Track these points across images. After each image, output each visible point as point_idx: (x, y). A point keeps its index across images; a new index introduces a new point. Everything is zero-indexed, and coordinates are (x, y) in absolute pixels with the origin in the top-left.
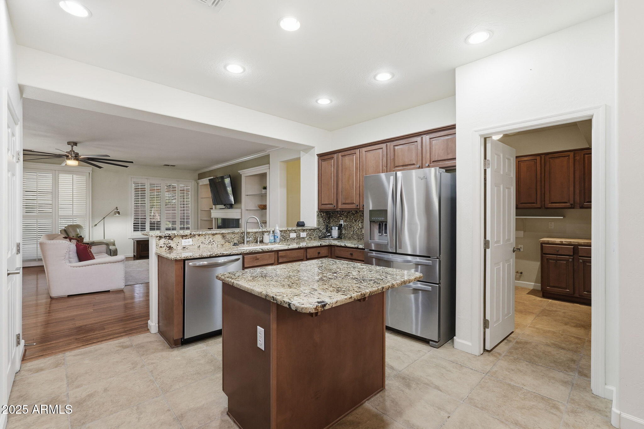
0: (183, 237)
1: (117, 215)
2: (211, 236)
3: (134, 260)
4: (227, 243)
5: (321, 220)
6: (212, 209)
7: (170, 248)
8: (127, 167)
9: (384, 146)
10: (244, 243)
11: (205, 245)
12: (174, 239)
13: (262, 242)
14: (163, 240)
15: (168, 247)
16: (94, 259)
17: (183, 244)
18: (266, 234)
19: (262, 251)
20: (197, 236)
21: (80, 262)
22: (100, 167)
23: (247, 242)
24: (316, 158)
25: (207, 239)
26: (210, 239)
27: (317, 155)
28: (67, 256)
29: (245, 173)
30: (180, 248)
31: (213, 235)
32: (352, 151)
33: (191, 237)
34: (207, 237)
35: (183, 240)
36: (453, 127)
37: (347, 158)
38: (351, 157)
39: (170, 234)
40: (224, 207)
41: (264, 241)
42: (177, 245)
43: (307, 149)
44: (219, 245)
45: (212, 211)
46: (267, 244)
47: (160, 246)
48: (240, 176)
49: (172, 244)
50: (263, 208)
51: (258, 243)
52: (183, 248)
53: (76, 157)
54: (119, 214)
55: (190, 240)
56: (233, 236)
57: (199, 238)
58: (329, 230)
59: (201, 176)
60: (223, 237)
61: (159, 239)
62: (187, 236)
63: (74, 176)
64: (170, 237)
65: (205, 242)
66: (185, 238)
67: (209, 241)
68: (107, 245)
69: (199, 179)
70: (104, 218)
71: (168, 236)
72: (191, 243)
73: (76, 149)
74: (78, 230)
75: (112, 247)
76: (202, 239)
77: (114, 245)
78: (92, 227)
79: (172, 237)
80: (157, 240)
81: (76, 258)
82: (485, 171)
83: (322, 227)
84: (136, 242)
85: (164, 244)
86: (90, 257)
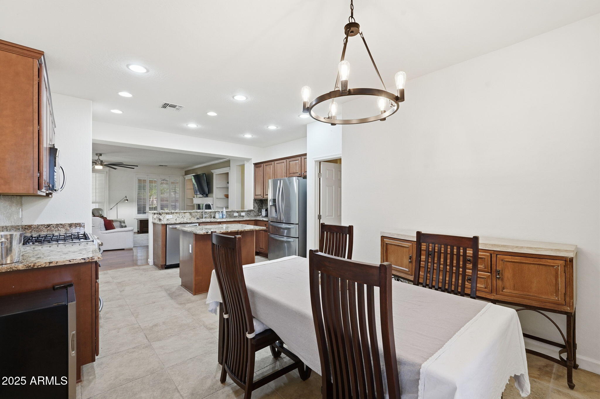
0: (167, 213)
1: (127, 201)
3: (138, 234)
4: (193, 218)
5: (256, 205)
6: (194, 197)
7: (160, 220)
8: (134, 168)
9: (285, 161)
10: (203, 218)
11: (179, 219)
12: (162, 215)
13: (214, 217)
14: (156, 215)
16: (115, 229)
17: (167, 218)
18: (217, 213)
19: (210, 222)
20: (175, 213)
21: (106, 230)
22: (115, 169)
23: (205, 217)
24: (253, 165)
26: (183, 215)
27: (254, 164)
28: (99, 227)
29: (216, 172)
31: (185, 213)
32: (270, 163)
34: (181, 214)
35: (167, 215)
36: (305, 155)
37: (268, 167)
38: (270, 166)
40: (202, 196)
41: (216, 217)
42: (164, 218)
43: (248, 160)
44: (188, 219)
45: (194, 199)
46: (217, 219)
47: (154, 218)
48: (213, 174)
49: (161, 217)
50: (227, 196)
51: (212, 218)
53: (102, 163)
54: (128, 201)
55: (171, 215)
56: (196, 214)
58: (260, 211)
59: (187, 173)
60: (191, 214)
62: (169, 213)
63: (97, 174)
64: (160, 214)
65: (180, 217)
67: (182, 217)
68: (120, 222)
69: (185, 175)
70: (117, 204)
71: (159, 213)
72: (171, 217)
73: (101, 158)
74: (100, 212)
75: (123, 224)
76: (178, 215)
77: (124, 223)
78: (109, 210)
80: (153, 215)
81: (104, 229)
82: (320, 179)
83: (256, 210)
84: (139, 221)
85: (157, 217)
86: (113, 228)
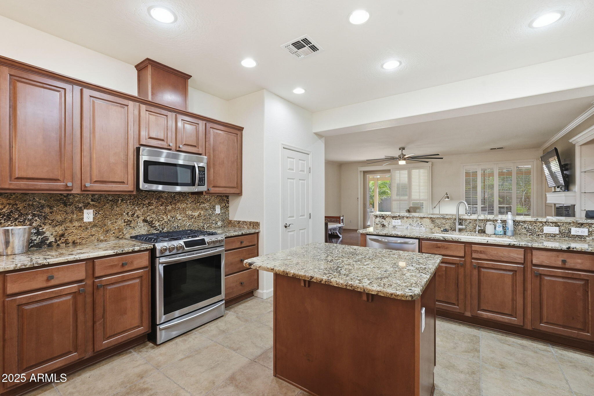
0: (393, 217)
2: (418, 219)
4: (437, 228)
7: (383, 226)
10: (455, 230)
11: (413, 227)
12: (386, 219)
14: (378, 219)
15: (382, 225)
17: (393, 224)
18: (490, 223)
19: (444, 239)
20: (405, 218)
23: (460, 229)
25: (414, 222)
26: (418, 222)
30: (391, 226)
31: (422, 218)
33: (400, 219)
34: (415, 220)
35: (393, 220)
39: (382, 215)
42: (389, 224)
44: (428, 229)
46: (489, 236)
47: (376, 223)
48: (574, 146)
49: (385, 223)
51: (477, 233)
52: (393, 227)
53: (404, 158)
55: (399, 221)
56: (444, 221)
57: (407, 220)
60: (432, 221)
61: (376, 218)
62: (396, 217)
64: (383, 217)
65: (413, 224)
66: (395, 218)
67: (417, 224)
72: (400, 224)
73: (404, 152)
76: (410, 221)
79: (385, 217)
80: (374, 219)
85: (379, 222)
